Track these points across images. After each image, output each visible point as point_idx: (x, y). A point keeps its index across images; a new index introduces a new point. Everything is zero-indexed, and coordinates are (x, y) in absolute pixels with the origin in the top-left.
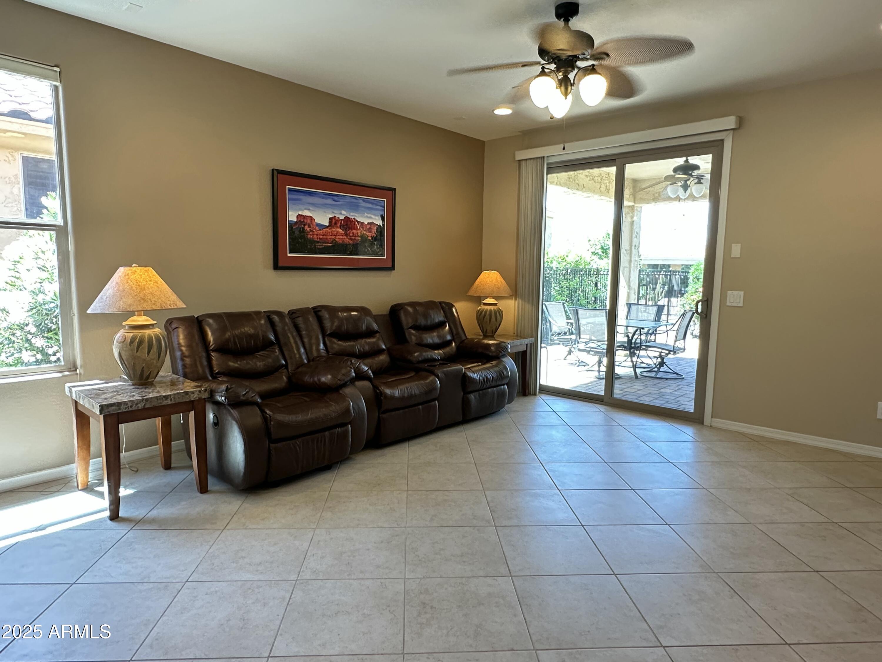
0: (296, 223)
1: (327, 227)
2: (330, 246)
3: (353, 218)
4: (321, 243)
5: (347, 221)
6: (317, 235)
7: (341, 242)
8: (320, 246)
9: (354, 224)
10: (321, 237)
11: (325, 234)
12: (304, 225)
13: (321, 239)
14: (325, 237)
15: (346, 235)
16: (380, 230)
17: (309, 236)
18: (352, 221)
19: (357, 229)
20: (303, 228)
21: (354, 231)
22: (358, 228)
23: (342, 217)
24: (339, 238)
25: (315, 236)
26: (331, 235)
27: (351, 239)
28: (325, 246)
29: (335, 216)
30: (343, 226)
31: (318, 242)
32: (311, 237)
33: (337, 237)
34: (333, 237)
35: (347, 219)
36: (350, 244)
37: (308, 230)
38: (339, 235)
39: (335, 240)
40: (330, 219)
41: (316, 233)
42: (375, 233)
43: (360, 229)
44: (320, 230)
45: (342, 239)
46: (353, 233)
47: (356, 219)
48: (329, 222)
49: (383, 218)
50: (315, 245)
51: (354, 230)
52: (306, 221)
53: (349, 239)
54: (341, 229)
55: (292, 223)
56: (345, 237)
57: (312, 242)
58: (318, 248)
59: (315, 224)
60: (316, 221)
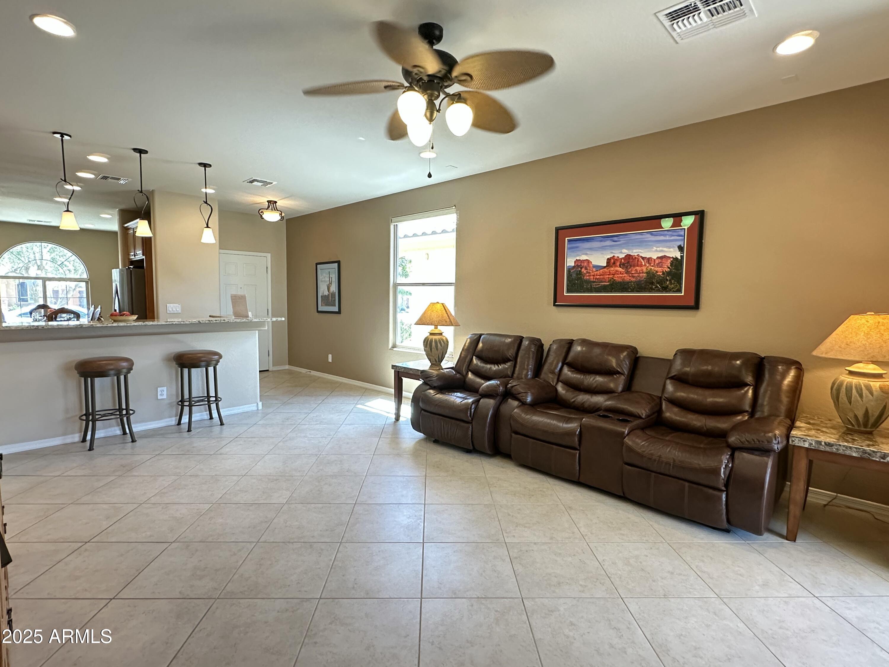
0: (574, 267)
1: (605, 267)
2: (607, 285)
3: (636, 254)
4: (597, 282)
5: (629, 258)
6: (594, 276)
7: (620, 280)
8: (596, 285)
9: (638, 261)
10: (598, 277)
11: (602, 274)
12: (581, 268)
13: (597, 279)
14: (602, 277)
15: (627, 272)
16: (677, 263)
17: (585, 278)
18: (635, 258)
19: (641, 265)
20: (580, 271)
21: (637, 268)
22: (643, 264)
23: (623, 256)
24: (618, 277)
25: (592, 277)
26: (609, 275)
27: (633, 277)
28: (602, 285)
29: (614, 256)
30: (624, 264)
31: (594, 282)
32: (588, 278)
33: (616, 276)
34: (612, 276)
35: (628, 256)
36: (632, 282)
37: (585, 272)
38: (618, 274)
39: (613, 279)
40: (608, 259)
41: (592, 274)
42: (669, 268)
43: (645, 265)
44: (597, 271)
45: (622, 277)
46: (636, 270)
47: (641, 255)
48: (607, 263)
49: (681, 248)
50: (591, 285)
51: (638, 266)
52: (583, 264)
53: (630, 277)
54: (620, 267)
55: (569, 267)
56: (625, 275)
57: (588, 282)
58: (594, 287)
59: (592, 266)
60: (593, 263)
